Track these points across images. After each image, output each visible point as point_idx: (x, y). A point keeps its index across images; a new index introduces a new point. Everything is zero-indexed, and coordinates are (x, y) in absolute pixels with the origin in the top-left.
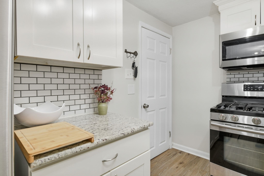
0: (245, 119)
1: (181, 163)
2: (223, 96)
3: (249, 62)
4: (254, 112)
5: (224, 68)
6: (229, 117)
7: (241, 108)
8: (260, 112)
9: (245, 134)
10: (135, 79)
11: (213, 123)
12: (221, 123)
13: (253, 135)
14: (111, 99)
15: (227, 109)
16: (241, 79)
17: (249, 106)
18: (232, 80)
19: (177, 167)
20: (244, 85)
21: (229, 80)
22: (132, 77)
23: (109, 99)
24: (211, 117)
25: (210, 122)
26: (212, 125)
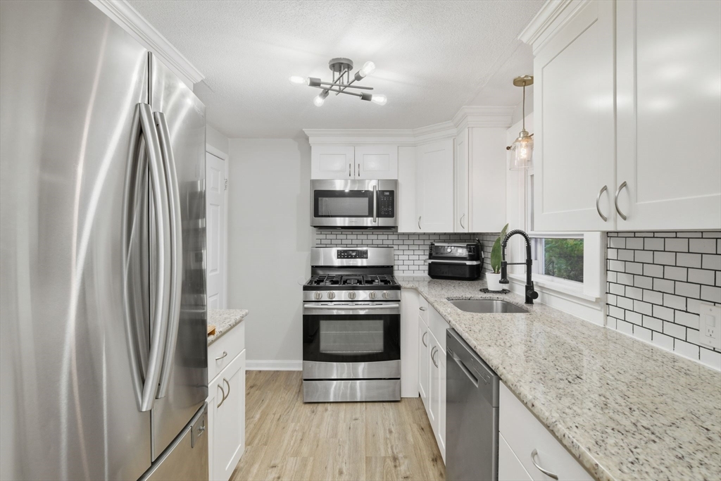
0: (342, 295)
2: (312, 267)
3: (340, 222)
4: (350, 285)
5: (315, 227)
6: (324, 295)
7: (336, 282)
8: (355, 285)
9: (335, 312)
11: (307, 305)
12: (317, 303)
13: (343, 313)
15: (322, 284)
16: (334, 242)
17: (344, 278)
18: (323, 242)
20: (338, 251)
21: (319, 242)
24: (304, 298)
25: (304, 305)
26: (305, 309)
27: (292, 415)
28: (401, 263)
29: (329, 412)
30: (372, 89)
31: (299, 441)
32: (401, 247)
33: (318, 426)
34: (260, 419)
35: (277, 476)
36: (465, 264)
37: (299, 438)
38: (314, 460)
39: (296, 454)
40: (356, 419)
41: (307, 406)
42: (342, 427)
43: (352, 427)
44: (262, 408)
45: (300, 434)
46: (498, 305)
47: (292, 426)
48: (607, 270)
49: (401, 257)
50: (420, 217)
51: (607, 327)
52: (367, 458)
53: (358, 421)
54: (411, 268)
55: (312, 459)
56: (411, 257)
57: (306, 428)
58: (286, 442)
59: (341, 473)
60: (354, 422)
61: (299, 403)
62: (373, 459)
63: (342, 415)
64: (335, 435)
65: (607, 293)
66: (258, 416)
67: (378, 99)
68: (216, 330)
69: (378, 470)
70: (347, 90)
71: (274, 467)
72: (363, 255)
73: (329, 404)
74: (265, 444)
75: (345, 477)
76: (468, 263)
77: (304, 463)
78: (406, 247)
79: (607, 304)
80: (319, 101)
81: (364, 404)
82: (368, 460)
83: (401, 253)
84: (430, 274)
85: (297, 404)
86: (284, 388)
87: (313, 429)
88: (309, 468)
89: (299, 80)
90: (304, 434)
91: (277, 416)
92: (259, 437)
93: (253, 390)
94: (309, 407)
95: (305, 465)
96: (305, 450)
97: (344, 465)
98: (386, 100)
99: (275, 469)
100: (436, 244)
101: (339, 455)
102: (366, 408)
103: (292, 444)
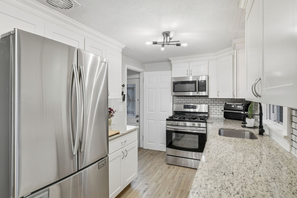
1: (151, 154)
2: (174, 111)
10: (123, 102)
11: (168, 126)
12: (171, 126)
14: (114, 116)
16: (183, 102)
18: (179, 102)
19: (149, 157)
20: (184, 105)
21: (177, 101)
22: (122, 101)
23: (112, 116)
24: (166, 123)
25: (166, 126)
27: (161, 167)
28: (212, 111)
29: (175, 169)
30: (179, 41)
31: (159, 177)
32: (212, 104)
33: (168, 174)
34: (150, 166)
35: (147, 188)
36: (241, 113)
37: (160, 176)
38: (162, 185)
39: (157, 182)
40: (184, 174)
41: (168, 165)
42: (178, 176)
43: (181, 177)
44: (151, 163)
45: (161, 175)
46: (247, 134)
47: (159, 171)
48: (292, 122)
49: (212, 109)
50: (218, 92)
51: (292, 152)
52: (182, 190)
53: (184, 175)
54: (217, 113)
55: (161, 185)
56: (217, 109)
57: (164, 173)
58: (155, 177)
59: (169, 193)
60: (183, 175)
61: (165, 163)
62: (184, 191)
63: (179, 171)
64: (173, 178)
65: (292, 134)
66: (149, 165)
67: (184, 45)
68: (120, 133)
69: (184, 196)
70: (170, 43)
71: (147, 184)
72: (194, 107)
73: (176, 166)
74: (147, 176)
75: (170, 195)
76: (243, 113)
77: (157, 186)
78: (215, 104)
79: (292, 140)
80: (163, 49)
81: (190, 169)
82: (182, 191)
83: (213, 107)
84: (224, 117)
85: (164, 164)
86: (162, 157)
87: (166, 174)
88: (159, 188)
89: (149, 43)
90: (162, 175)
91: (155, 167)
92: (147, 172)
93: (151, 155)
94: (168, 166)
95: (158, 187)
96: (160, 181)
97: (172, 190)
98: (187, 45)
99: (147, 185)
100: (227, 103)
101: (172, 186)
102: (190, 171)
103: (157, 177)
